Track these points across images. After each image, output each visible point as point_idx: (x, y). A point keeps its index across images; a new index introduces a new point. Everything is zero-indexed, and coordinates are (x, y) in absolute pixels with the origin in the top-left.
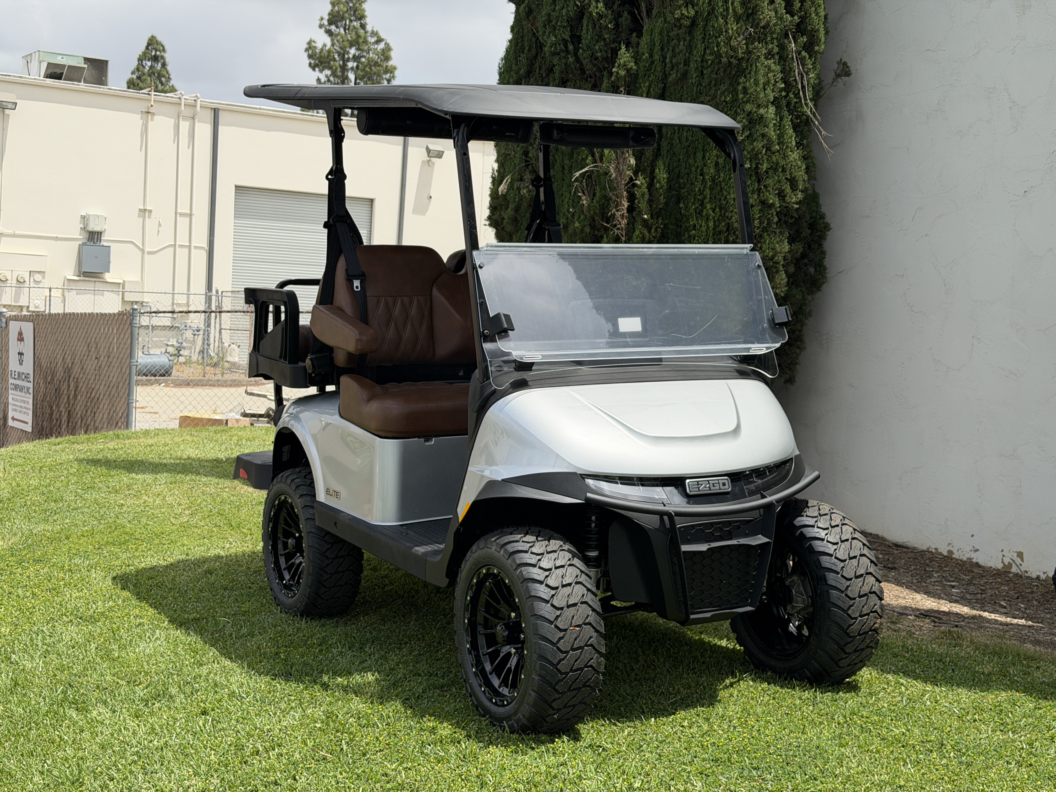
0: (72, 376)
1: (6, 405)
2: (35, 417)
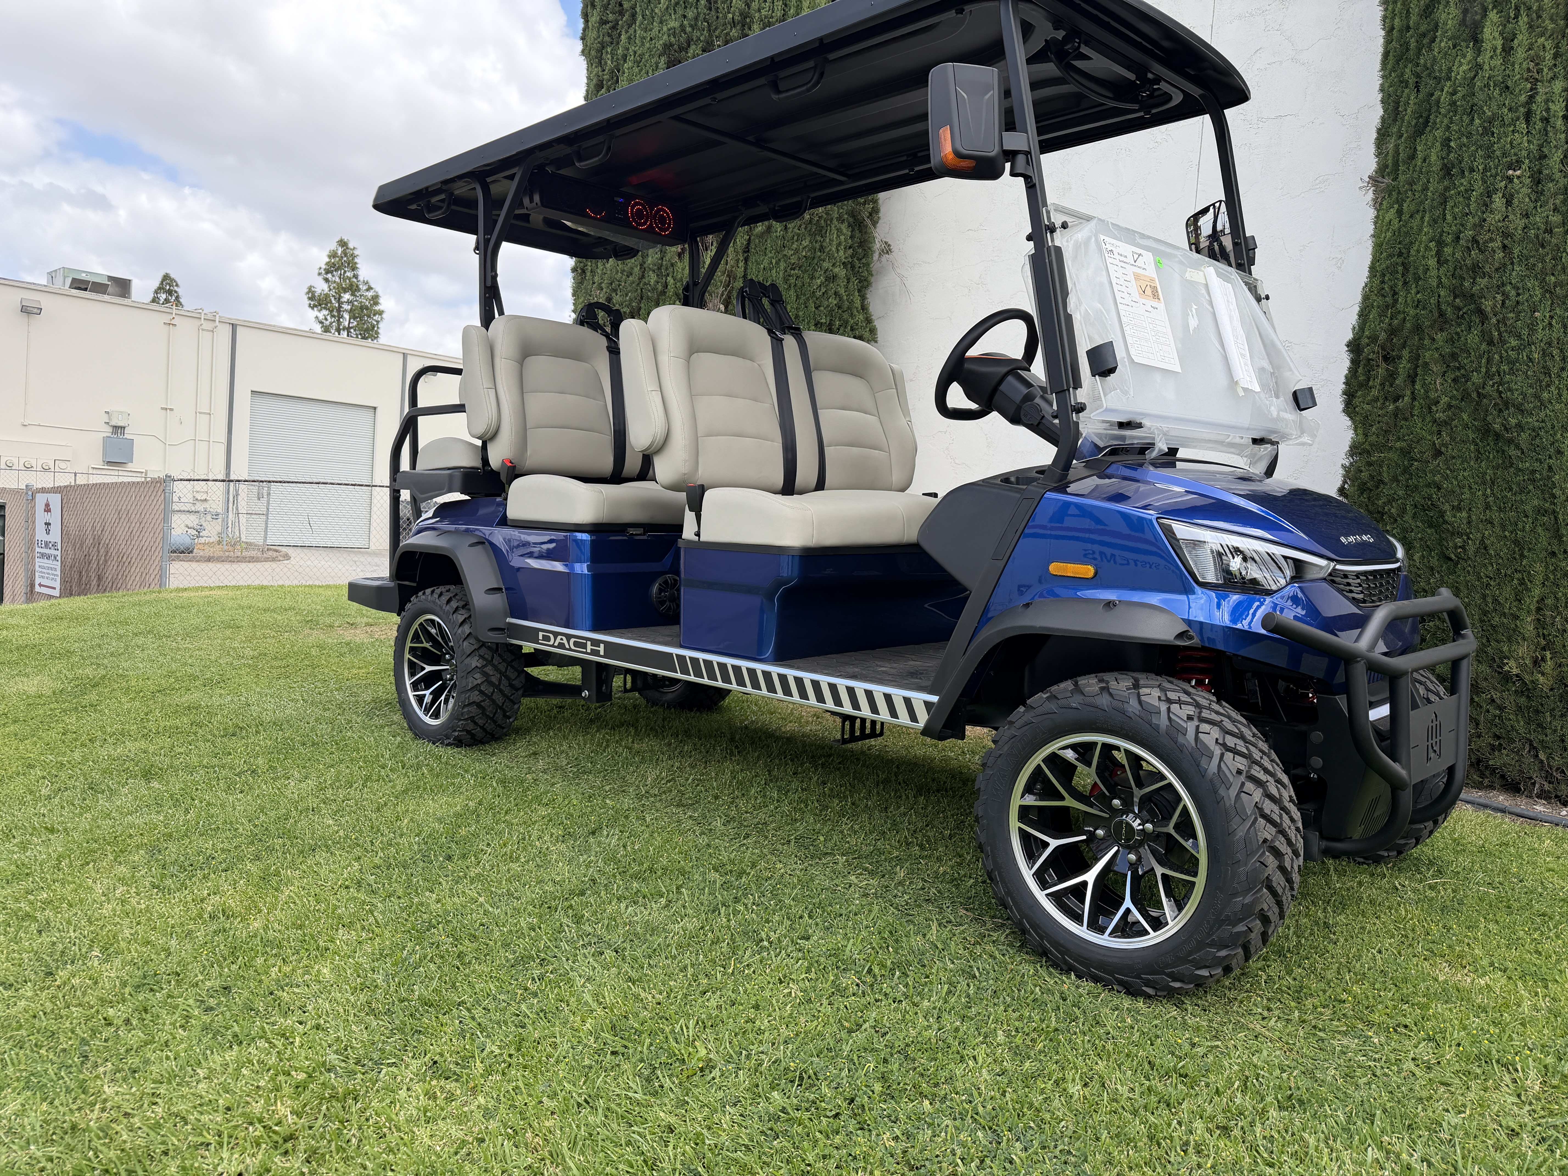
0: (103, 542)
1: (33, 572)
2: (63, 582)
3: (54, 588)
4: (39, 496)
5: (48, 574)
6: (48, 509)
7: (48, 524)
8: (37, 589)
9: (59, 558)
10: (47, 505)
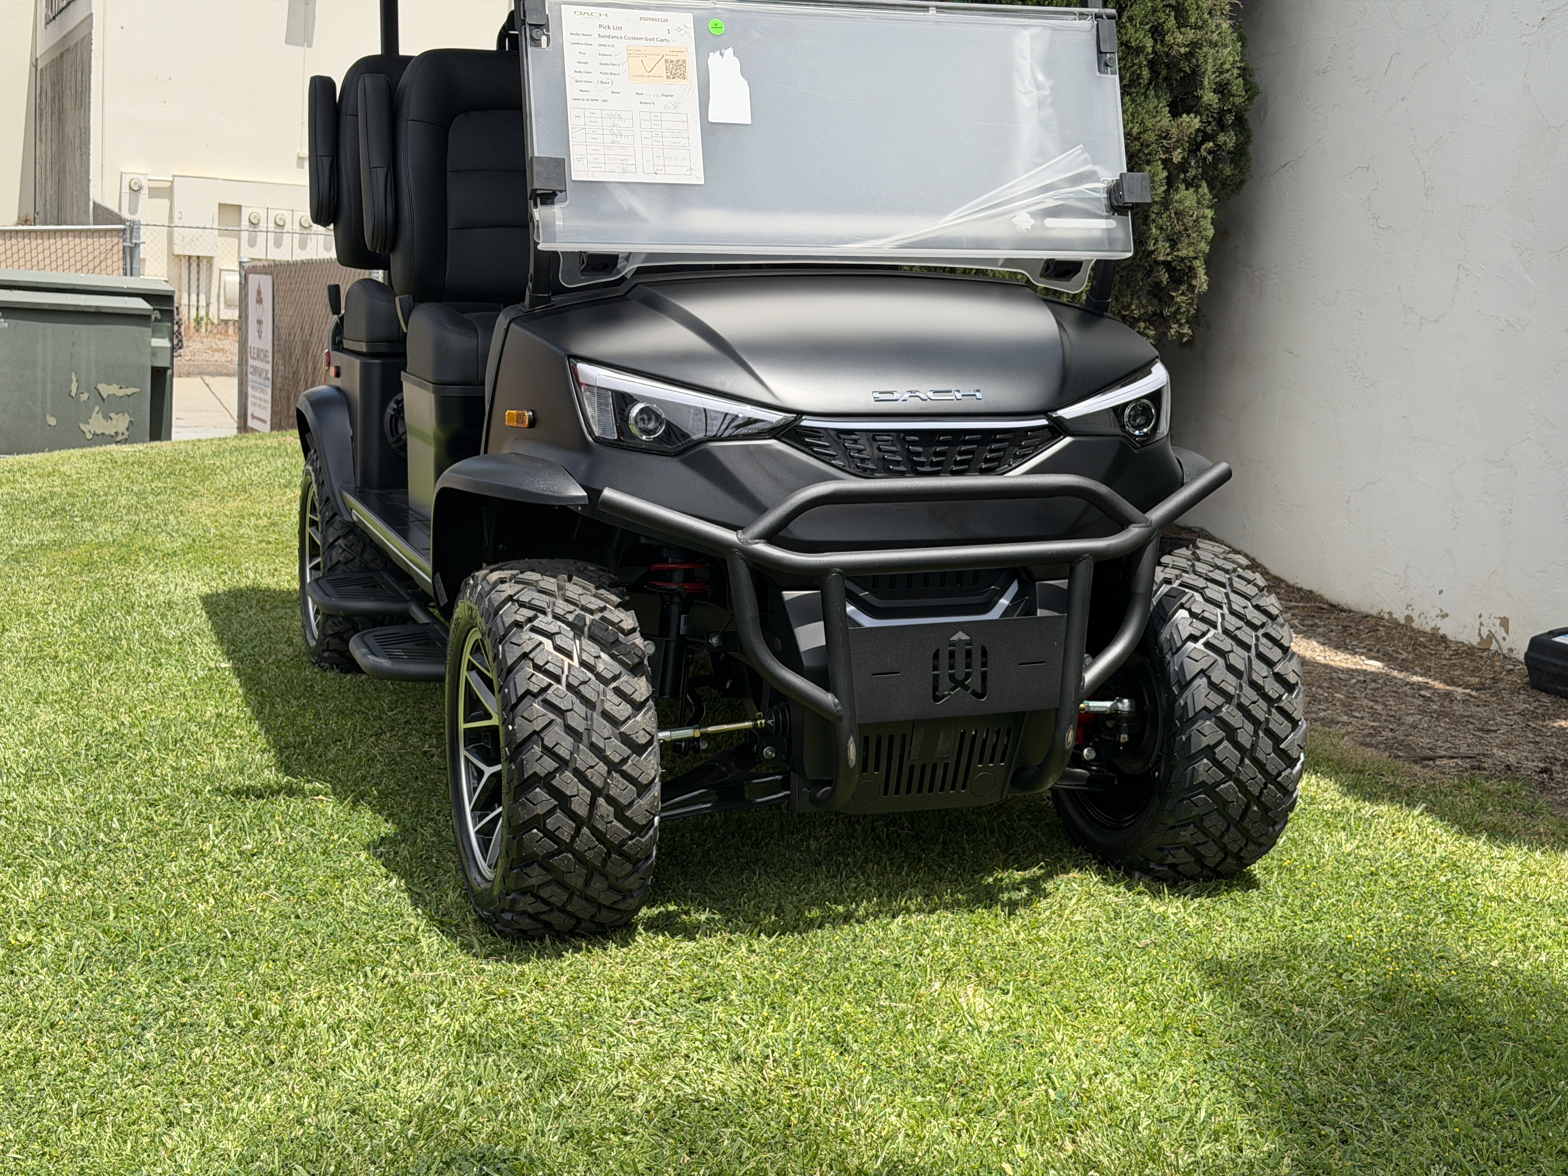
1: (246, 394)
2: (274, 413)
3: (264, 422)
4: (251, 277)
5: (260, 399)
6: (259, 301)
7: (260, 322)
8: (251, 423)
9: (270, 376)
10: (259, 293)
